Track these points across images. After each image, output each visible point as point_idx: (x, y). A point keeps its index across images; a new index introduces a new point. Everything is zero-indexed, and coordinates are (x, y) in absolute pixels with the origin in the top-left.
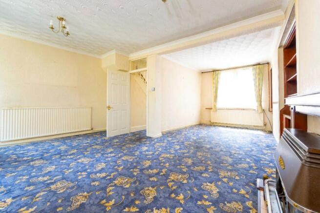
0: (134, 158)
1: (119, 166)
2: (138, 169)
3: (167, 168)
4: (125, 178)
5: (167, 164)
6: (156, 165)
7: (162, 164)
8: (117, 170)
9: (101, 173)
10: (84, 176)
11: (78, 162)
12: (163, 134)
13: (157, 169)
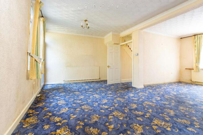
0: (125, 100)
1: (115, 104)
2: (128, 108)
3: (150, 113)
4: (120, 112)
5: (150, 110)
6: (141, 109)
7: (146, 109)
8: (114, 106)
9: (105, 105)
10: (97, 105)
11: (93, 96)
12: (144, 87)
13: (142, 112)
